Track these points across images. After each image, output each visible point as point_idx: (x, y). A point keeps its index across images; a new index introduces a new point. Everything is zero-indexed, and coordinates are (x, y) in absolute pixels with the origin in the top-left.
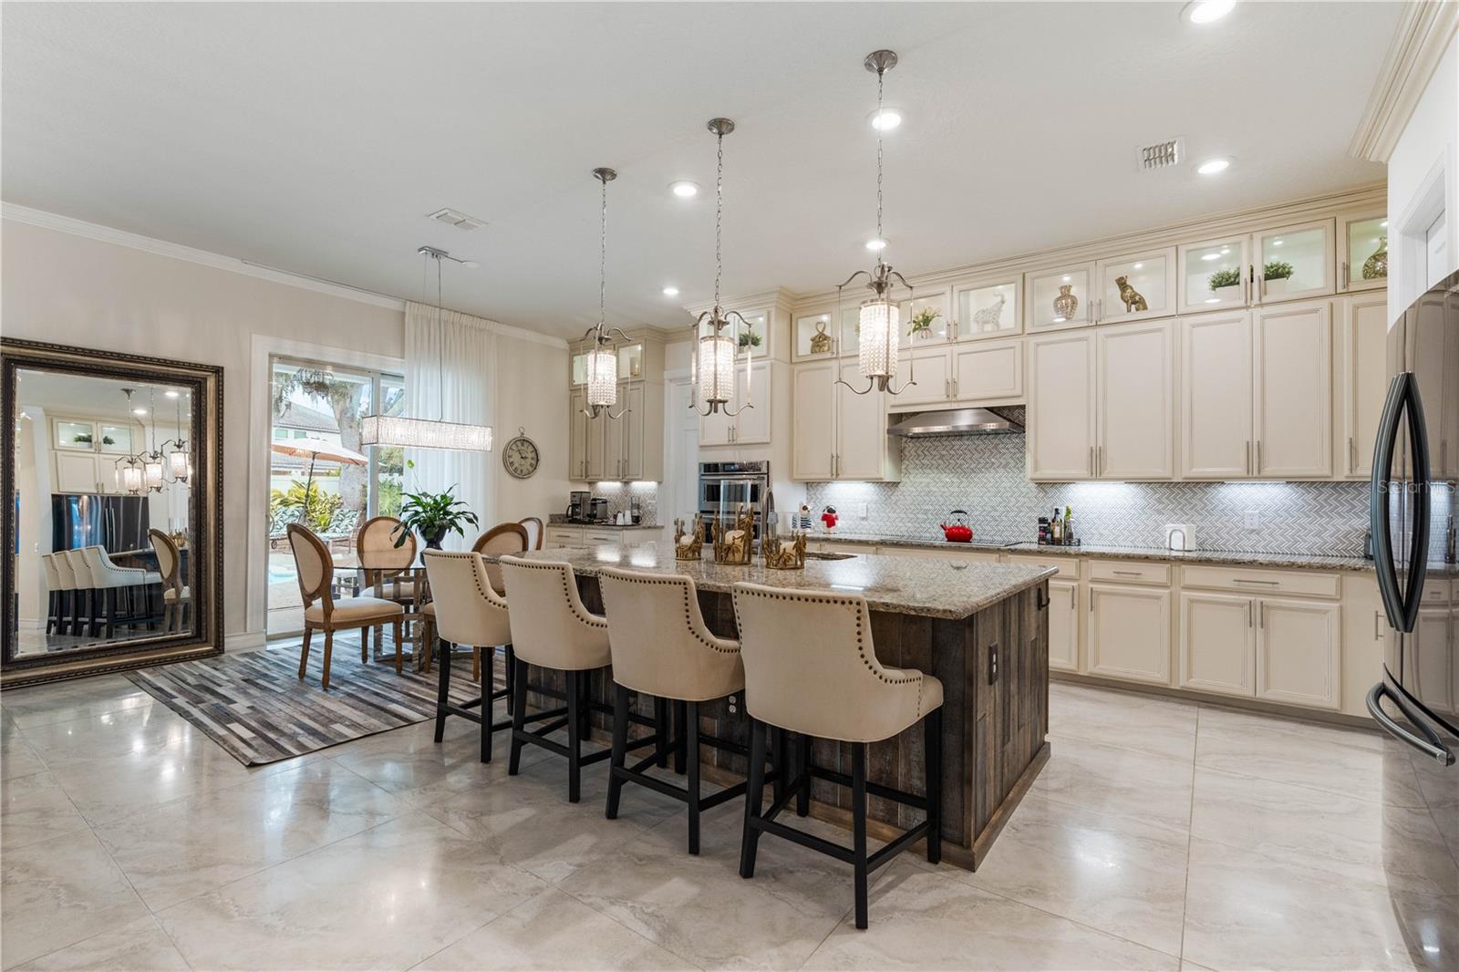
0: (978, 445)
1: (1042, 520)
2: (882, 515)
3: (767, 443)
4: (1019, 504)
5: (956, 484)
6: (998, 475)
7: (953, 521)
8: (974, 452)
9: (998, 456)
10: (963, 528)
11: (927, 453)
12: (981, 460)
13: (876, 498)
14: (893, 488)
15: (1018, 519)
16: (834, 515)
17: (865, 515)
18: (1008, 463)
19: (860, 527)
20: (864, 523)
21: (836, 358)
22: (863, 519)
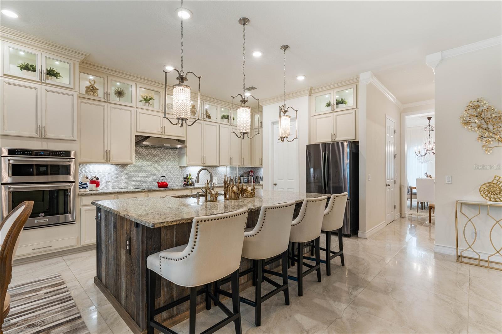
0: (161, 152)
1: (184, 178)
2: (119, 179)
3: (75, 140)
4: (174, 173)
5: (153, 166)
6: (168, 163)
7: (161, 180)
8: (159, 154)
9: (167, 156)
10: (164, 182)
11: (141, 153)
12: (162, 158)
13: (115, 172)
14: (125, 168)
15: (174, 178)
16: (98, 181)
17: (110, 180)
18: (171, 159)
19: (107, 186)
20: (110, 183)
21: (107, 102)
22: (109, 182)
